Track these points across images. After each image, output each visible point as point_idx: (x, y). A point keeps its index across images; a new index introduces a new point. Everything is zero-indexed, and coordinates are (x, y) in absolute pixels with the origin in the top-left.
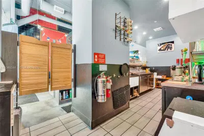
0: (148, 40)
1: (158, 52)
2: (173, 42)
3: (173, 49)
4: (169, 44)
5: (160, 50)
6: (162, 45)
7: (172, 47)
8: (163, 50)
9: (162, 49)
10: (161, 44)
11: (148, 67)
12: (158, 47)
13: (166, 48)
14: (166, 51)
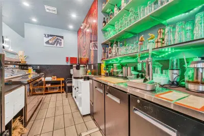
0: (30, 22)
1: (45, 45)
2: (62, 37)
3: (62, 46)
4: (59, 38)
5: (47, 42)
6: (50, 38)
7: (61, 43)
8: (51, 44)
9: (50, 42)
10: (49, 36)
11: (30, 66)
12: (45, 38)
13: (55, 42)
14: (55, 45)
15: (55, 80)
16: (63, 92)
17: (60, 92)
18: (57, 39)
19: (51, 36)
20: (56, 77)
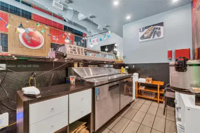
1: (140, 40)
2: (161, 24)
3: (162, 36)
5: (143, 37)
6: (145, 30)
7: (160, 32)
8: (147, 38)
9: (146, 36)
10: (143, 29)
12: (140, 33)
13: (152, 33)
14: (152, 38)
15: (150, 82)
16: (161, 102)
17: (157, 101)
18: (155, 28)
19: (146, 28)
20: (151, 79)
